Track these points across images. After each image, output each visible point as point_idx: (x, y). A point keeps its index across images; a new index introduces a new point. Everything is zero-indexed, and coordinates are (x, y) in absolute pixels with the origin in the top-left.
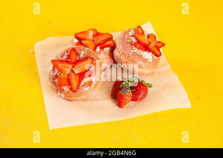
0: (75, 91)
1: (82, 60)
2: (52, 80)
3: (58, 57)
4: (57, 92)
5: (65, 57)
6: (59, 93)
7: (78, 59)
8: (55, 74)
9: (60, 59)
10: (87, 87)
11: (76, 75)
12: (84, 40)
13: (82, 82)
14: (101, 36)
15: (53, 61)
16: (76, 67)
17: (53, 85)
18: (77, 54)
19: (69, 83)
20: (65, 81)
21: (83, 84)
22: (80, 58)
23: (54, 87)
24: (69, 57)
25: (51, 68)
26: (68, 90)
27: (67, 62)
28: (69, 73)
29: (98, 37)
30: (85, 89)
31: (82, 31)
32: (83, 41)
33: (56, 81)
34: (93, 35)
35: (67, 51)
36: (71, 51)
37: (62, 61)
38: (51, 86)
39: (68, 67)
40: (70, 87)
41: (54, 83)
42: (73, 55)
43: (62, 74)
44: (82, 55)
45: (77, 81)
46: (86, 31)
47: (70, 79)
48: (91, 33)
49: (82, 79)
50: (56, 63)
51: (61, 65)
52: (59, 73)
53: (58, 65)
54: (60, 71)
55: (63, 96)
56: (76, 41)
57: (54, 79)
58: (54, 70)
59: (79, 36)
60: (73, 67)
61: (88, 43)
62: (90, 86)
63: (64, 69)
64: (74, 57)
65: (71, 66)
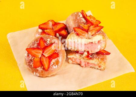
0: (47, 70)
1: (49, 46)
2: (28, 64)
3: (30, 45)
4: (33, 72)
5: (36, 45)
6: (35, 73)
7: (46, 45)
8: (30, 59)
9: (32, 47)
10: (55, 66)
11: (46, 57)
12: (46, 29)
13: (51, 63)
14: (58, 25)
15: (27, 49)
16: (45, 52)
17: (29, 67)
18: (45, 42)
19: (42, 64)
20: (39, 64)
21: (53, 64)
22: (47, 45)
23: (30, 69)
24: (39, 44)
25: (26, 55)
26: (41, 69)
27: (38, 48)
28: (40, 57)
29: (56, 26)
30: (54, 67)
31: (43, 23)
32: (45, 31)
33: (31, 64)
34: (52, 25)
35: (37, 40)
36: (40, 40)
37: (34, 49)
38: (28, 68)
39: (39, 52)
40: (42, 67)
41: (30, 66)
42: (42, 43)
43: (35, 58)
44: (48, 42)
45: (47, 62)
46: (47, 22)
47: (42, 62)
48: (51, 24)
49: (51, 60)
50: (30, 50)
51: (34, 52)
52: (33, 58)
53: (31, 52)
54: (34, 56)
55: (38, 75)
56: (40, 31)
57: (29, 62)
58: (28, 56)
59: (42, 26)
60: (43, 52)
61: (49, 31)
62: (58, 65)
63: (37, 54)
64: (42, 45)
65: (41, 52)
